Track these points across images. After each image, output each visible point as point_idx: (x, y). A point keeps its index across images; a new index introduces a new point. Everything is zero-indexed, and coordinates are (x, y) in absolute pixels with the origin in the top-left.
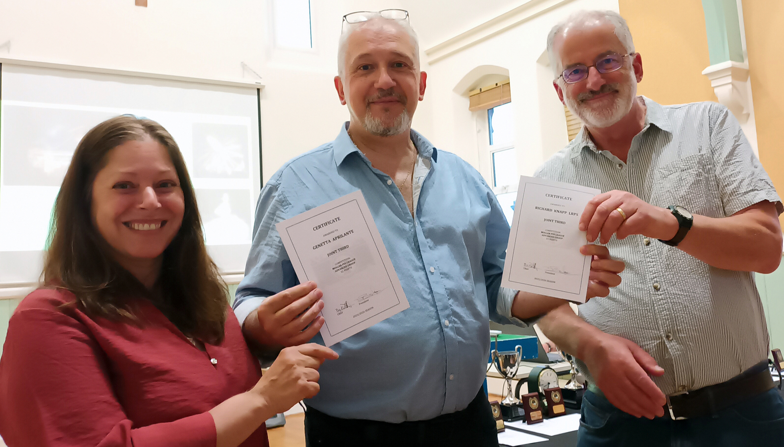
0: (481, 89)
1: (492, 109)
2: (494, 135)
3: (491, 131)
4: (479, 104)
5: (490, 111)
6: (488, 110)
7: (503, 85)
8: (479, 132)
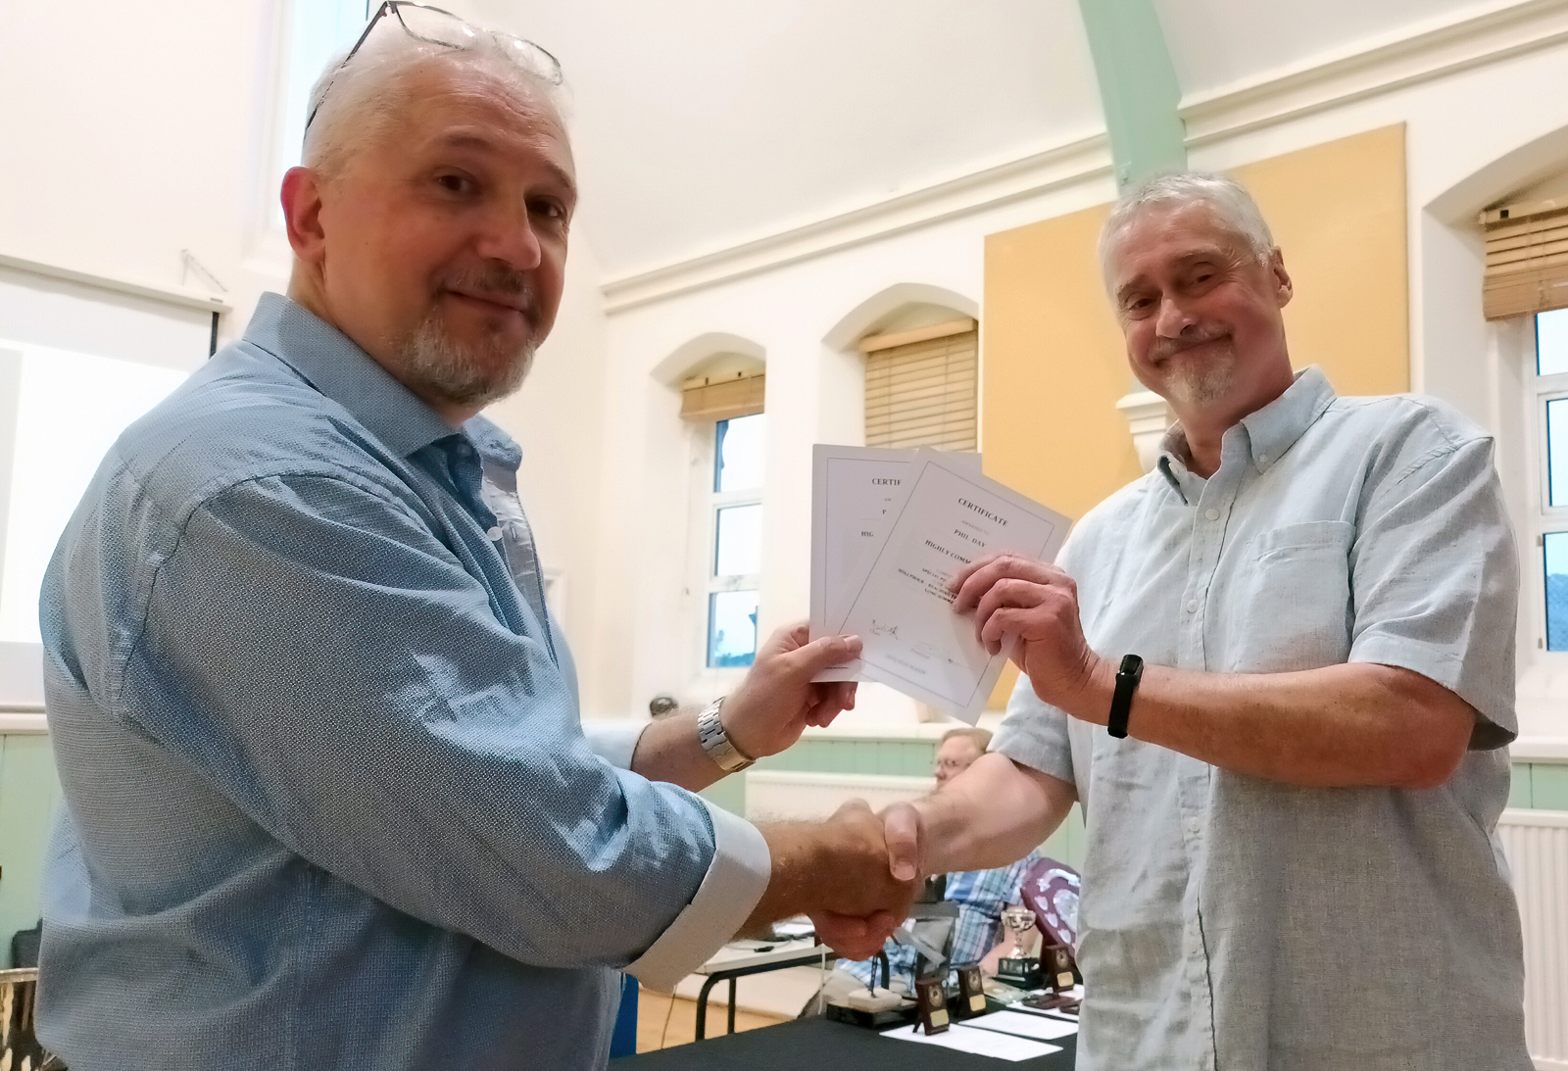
0: (707, 380)
1: (725, 422)
2: (724, 472)
3: (719, 464)
4: (701, 409)
5: (723, 425)
6: (718, 422)
7: (753, 377)
8: (694, 463)
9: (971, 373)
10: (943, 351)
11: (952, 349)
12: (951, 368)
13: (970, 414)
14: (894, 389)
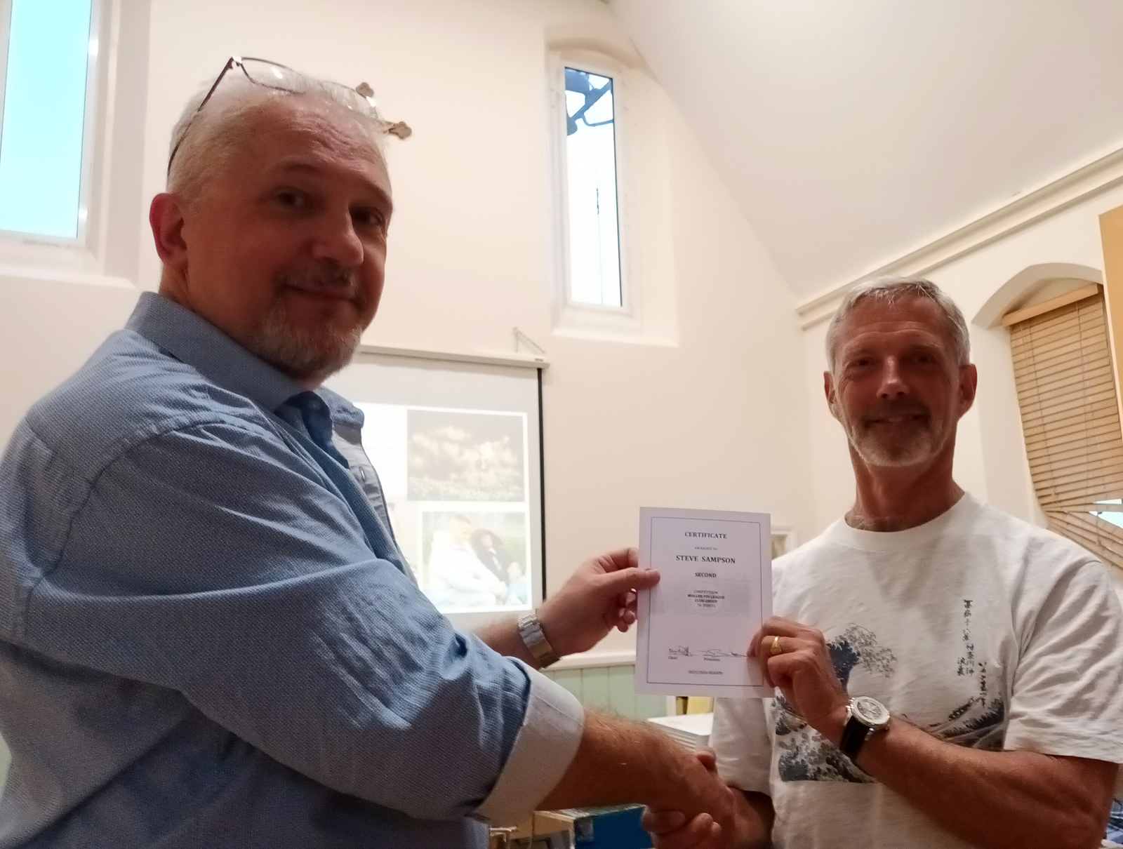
9: (1102, 329)
10: (1075, 314)
11: (1083, 311)
12: (1083, 327)
13: (1105, 362)
14: (1037, 351)
